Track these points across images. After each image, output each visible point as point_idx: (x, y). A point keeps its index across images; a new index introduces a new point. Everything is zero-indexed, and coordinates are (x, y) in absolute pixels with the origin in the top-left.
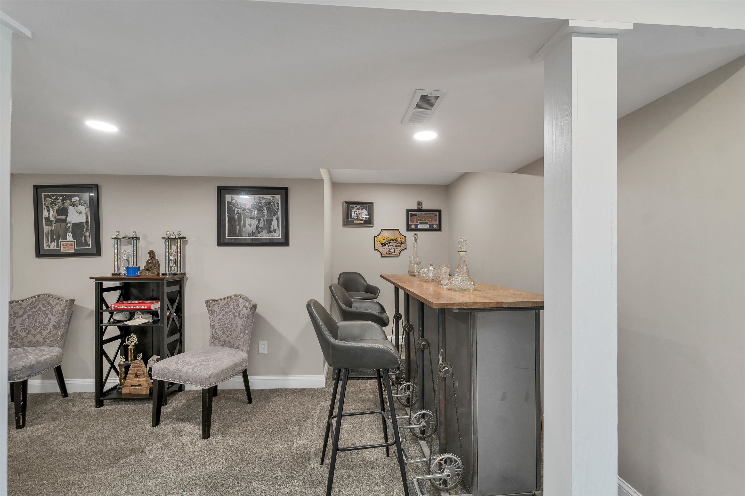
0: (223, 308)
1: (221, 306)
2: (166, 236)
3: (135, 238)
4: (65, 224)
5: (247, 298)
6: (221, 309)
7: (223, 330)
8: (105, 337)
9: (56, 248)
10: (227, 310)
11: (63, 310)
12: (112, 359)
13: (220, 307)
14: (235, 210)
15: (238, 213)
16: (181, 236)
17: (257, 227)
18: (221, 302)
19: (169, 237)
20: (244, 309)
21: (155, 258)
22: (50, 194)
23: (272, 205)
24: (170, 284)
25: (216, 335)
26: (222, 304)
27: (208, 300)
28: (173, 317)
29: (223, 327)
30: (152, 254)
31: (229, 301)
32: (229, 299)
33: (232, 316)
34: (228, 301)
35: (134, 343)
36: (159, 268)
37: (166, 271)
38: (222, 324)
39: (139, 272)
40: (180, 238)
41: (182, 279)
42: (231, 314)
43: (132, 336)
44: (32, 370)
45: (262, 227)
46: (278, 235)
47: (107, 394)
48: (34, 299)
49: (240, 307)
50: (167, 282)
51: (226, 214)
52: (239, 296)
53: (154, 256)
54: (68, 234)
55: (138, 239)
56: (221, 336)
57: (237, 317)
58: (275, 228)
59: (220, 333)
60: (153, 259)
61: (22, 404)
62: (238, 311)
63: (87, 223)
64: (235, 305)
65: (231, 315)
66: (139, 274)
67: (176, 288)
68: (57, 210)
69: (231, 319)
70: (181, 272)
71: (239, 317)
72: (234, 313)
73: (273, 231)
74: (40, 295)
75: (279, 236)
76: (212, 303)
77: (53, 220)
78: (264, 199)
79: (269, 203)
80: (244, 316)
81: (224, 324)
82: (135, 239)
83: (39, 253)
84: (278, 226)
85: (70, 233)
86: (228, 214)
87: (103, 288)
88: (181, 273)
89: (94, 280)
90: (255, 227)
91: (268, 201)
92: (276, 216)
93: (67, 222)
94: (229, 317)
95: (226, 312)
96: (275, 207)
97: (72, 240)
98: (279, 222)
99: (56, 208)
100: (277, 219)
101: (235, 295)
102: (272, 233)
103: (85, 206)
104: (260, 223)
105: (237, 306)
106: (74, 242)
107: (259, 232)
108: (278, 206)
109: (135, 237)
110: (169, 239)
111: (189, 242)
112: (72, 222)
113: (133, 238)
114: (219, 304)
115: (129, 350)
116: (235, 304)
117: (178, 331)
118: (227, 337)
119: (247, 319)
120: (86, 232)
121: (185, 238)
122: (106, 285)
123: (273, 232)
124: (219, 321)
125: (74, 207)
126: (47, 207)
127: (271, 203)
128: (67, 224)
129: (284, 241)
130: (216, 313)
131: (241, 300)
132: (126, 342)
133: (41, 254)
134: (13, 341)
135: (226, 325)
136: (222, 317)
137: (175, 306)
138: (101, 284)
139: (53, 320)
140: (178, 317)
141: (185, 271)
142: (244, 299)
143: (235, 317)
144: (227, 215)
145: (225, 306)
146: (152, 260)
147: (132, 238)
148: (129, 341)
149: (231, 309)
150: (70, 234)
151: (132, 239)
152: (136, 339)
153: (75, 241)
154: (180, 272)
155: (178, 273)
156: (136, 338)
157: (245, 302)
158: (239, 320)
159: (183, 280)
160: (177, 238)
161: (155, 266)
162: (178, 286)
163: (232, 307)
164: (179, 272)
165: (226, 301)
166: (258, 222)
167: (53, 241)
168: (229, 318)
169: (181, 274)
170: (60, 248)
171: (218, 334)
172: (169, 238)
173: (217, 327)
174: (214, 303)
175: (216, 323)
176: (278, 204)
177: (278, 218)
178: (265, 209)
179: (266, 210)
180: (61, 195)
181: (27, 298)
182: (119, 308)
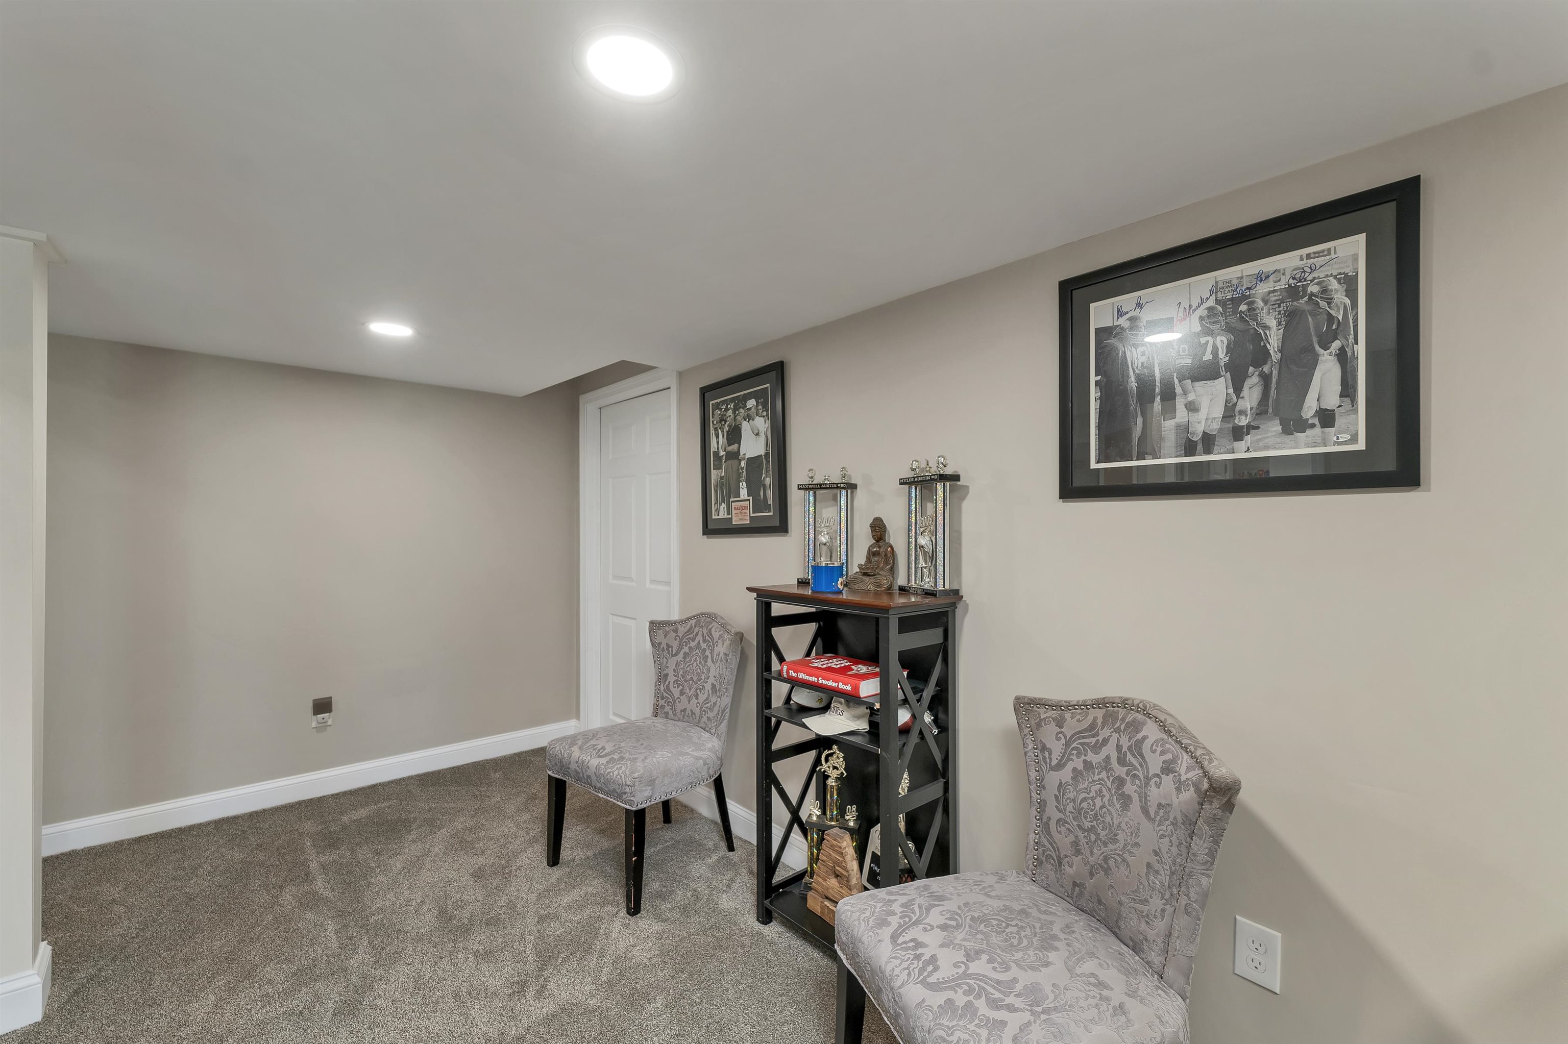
0: (1074, 745)
1: (1068, 731)
2: (911, 474)
3: (842, 485)
4: (736, 462)
5: (1183, 729)
6: (1067, 744)
7: (1076, 837)
8: (777, 745)
9: (726, 516)
10: (1092, 757)
11: (725, 653)
12: (794, 801)
13: (1065, 737)
14: (1128, 354)
15: (1140, 365)
16: (949, 471)
17: (1230, 412)
18: (1068, 715)
19: (914, 478)
20: (1167, 780)
21: (885, 541)
22: (718, 401)
23: (1312, 294)
24: (908, 624)
25: (1047, 844)
26: (1072, 725)
27: (1025, 697)
28: (921, 729)
29: (1075, 823)
30: (878, 529)
31: (1100, 721)
32: (1099, 713)
33: (1113, 792)
34: (1095, 719)
35: (839, 772)
36: (893, 570)
37: (909, 581)
38: (1070, 807)
39: (841, 580)
40: (943, 478)
41: (952, 608)
42: (1106, 779)
43: (834, 753)
44: (651, 790)
45: (1251, 409)
46: (1345, 437)
47: (781, 890)
48: (693, 622)
49: (1146, 762)
50: (899, 618)
51: (1093, 379)
52: (1145, 710)
53: (885, 536)
54: (741, 484)
55: (852, 487)
56: (1066, 856)
57: (1135, 805)
58: (1332, 400)
59: (1063, 840)
60: (881, 543)
61: (635, 860)
62: (1140, 780)
63: (767, 454)
64: (1125, 749)
65: (1109, 784)
66: (839, 586)
67: (929, 638)
68: (728, 432)
69: (1106, 800)
70: (947, 587)
71: (1145, 810)
72: (1120, 782)
73: (1316, 421)
74: (702, 614)
75: (1354, 439)
76: (1036, 711)
77: (723, 456)
78: (1268, 277)
79: (1293, 292)
80: (1167, 812)
81: (1080, 814)
82: (843, 488)
83: (707, 527)
84: (1348, 390)
85: (744, 481)
86: (1099, 378)
87: (772, 615)
88: (946, 590)
89: (755, 595)
90: (1219, 412)
91: (1291, 281)
92: (1336, 345)
93: (740, 457)
94: (1100, 791)
95: (1088, 765)
96: (1329, 304)
97: (746, 497)
98: (1355, 370)
99: (726, 428)
100: (1344, 359)
101: (1127, 700)
102: (1309, 432)
103: (764, 417)
104: (1245, 392)
105: (1133, 755)
106: (749, 500)
107: (1238, 434)
108: (1351, 293)
109: (843, 483)
110: (918, 482)
111: (971, 488)
112: (747, 457)
113: (839, 485)
114: (1060, 723)
115: (828, 790)
116: (1125, 743)
117: (939, 774)
118: (1091, 875)
119: (1182, 833)
120: (766, 477)
121: (955, 478)
122: (778, 609)
123: (1317, 423)
124: (1059, 792)
125: (748, 422)
126: (716, 429)
127: (1305, 287)
128: (740, 462)
129: (1388, 463)
130: (1050, 754)
131: (1151, 731)
132: (822, 765)
133: (709, 528)
134: (661, 702)
135: (1086, 818)
136: (1072, 778)
137: (929, 692)
138: (768, 606)
139: (714, 670)
140: (937, 731)
141: (960, 583)
142: (1168, 732)
143: (1126, 800)
144: (1096, 382)
145: (1084, 737)
146: (880, 547)
147: (837, 484)
148: (828, 763)
149: (1108, 758)
150: (744, 483)
151: (837, 487)
152: (842, 761)
153: (751, 498)
154: (944, 587)
155: (936, 591)
156: (842, 759)
157: (1171, 746)
158: (1145, 824)
159: (954, 611)
160: (934, 479)
161: (887, 563)
162: (939, 631)
163: (1110, 750)
164: (940, 587)
165: (1090, 719)
166: (1231, 391)
167: (723, 501)
168: (1099, 793)
169: (946, 593)
170: (731, 517)
171: (1055, 843)
172: (914, 480)
173: (1052, 812)
174: (1044, 713)
175: (1050, 794)
176: (1349, 283)
177: (1349, 354)
178: (1273, 323)
179: (1280, 324)
180: (732, 400)
181: (686, 618)
182: (795, 675)
